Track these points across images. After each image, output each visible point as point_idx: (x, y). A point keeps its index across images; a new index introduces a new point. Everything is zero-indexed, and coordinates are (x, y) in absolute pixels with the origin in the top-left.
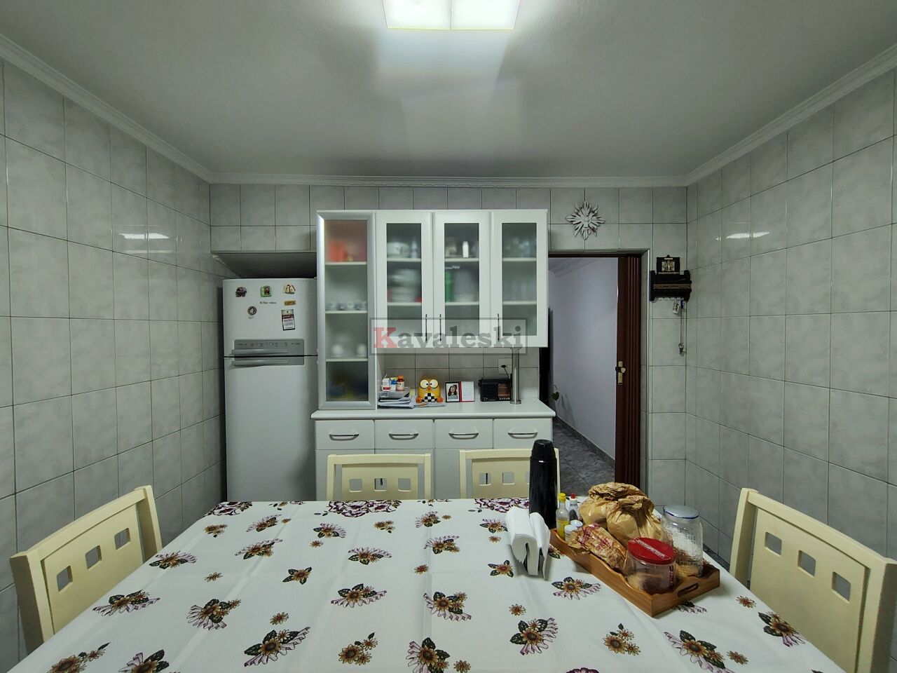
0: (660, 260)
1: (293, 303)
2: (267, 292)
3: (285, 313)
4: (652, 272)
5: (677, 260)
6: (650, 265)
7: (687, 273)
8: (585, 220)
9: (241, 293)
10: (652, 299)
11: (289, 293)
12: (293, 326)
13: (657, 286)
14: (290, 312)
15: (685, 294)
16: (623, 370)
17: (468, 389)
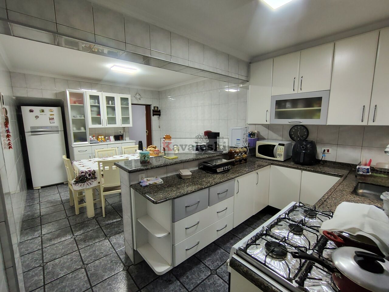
0: (154, 107)
1: (53, 115)
2: (43, 111)
3: (50, 118)
4: (153, 110)
5: (158, 107)
6: (152, 108)
7: (160, 110)
8: (138, 96)
9: (31, 111)
10: (153, 116)
11: (52, 112)
12: (54, 122)
13: (154, 113)
14: (52, 118)
15: (160, 115)
16: (148, 132)
17: (112, 138)
